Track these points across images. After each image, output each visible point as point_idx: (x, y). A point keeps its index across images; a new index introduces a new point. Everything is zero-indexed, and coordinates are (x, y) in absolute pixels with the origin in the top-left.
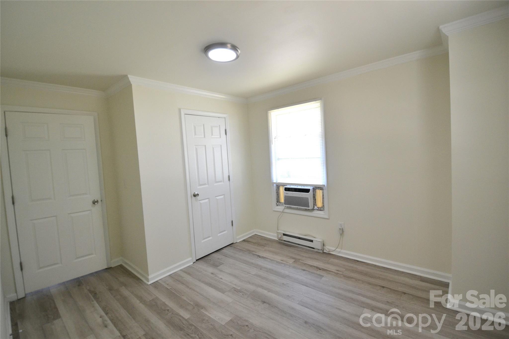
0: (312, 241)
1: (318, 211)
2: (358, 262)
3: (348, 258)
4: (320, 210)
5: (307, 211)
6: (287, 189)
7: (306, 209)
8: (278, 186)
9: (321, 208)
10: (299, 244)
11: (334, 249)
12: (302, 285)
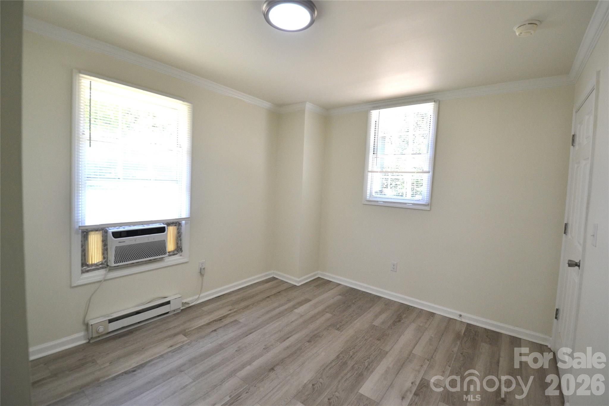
0: (168, 303)
1: (171, 257)
2: (220, 297)
3: (210, 300)
4: (174, 255)
5: (152, 262)
6: (117, 235)
7: (151, 260)
8: (85, 233)
9: (174, 251)
10: (139, 323)
11: (197, 297)
12: (247, 337)
